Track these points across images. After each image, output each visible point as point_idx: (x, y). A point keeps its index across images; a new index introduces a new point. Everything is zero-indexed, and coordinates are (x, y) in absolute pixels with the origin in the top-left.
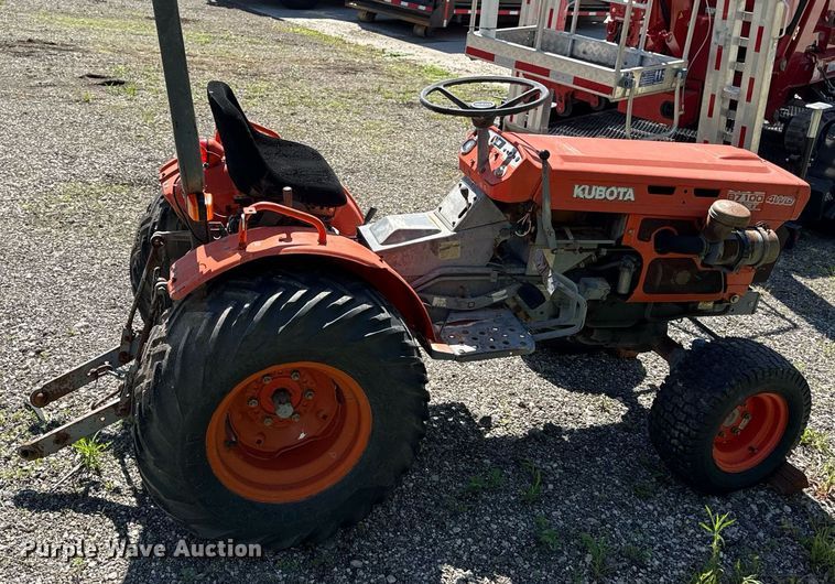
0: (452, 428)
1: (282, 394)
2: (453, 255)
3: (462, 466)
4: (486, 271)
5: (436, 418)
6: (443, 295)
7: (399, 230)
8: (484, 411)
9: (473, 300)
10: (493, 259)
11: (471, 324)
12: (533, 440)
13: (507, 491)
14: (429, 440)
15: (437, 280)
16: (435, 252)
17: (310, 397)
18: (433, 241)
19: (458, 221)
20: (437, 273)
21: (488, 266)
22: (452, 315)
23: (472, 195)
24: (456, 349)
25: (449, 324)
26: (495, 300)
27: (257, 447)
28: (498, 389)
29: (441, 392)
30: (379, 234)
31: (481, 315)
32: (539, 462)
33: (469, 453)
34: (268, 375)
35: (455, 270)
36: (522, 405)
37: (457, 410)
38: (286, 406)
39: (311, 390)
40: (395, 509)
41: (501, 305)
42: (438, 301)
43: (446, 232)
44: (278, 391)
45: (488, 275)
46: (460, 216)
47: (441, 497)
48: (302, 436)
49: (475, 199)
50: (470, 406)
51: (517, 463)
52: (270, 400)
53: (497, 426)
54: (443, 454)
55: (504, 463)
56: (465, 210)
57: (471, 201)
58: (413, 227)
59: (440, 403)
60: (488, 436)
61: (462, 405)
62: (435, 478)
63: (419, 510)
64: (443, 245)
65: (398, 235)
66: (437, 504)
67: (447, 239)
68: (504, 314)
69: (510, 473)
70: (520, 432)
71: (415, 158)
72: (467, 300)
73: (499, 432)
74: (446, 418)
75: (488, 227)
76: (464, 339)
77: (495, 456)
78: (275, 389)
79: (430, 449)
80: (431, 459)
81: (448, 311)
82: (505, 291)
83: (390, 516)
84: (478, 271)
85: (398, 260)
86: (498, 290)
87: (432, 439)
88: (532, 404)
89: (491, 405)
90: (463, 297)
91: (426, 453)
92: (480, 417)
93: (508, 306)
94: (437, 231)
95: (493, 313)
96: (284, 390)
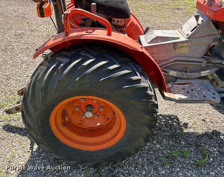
0: (170, 125)
1: (90, 107)
2: (184, 51)
3: (171, 142)
4: (200, 60)
5: (164, 120)
6: (176, 70)
7: (158, 37)
8: (186, 120)
9: (191, 74)
10: (206, 54)
11: (187, 85)
12: (206, 136)
13: (189, 158)
14: (159, 129)
15: (174, 63)
16: (175, 49)
17: (102, 110)
18: (175, 43)
19: (190, 33)
20: (174, 59)
21: (202, 58)
22: (178, 80)
23: (201, 19)
24: (177, 96)
25: (176, 84)
26: (202, 75)
27: (80, 126)
28: (194, 111)
29: (168, 110)
30: (148, 39)
31: (193, 81)
32: (207, 147)
33: (175, 137)
34: (83, 98)
35: (184, 59)
36: (203, 120)
37: (173, 118)
38: (89, 112)
39: (103, 107)
40: (137, 157)
41: (205, 78)
42: (172, 73)
43: (183, 39)
44: (88, 105)
45: (201, 62)
46: (192, 31)
47: (159, 156)
48: (98, 124)
49: (202, 21)
50: (180, 117)
51: (197, 146)
52: (85, 108)
53: (190, 128)
54: (164, 136)
55: (191, 144)
56: (196, 27)
57: (200, 22)
58: (165, 36)
59: (167, 114)
60: (185, 131)
61: (176, 117)
62: (158, 146)
63: (148, 160)
64: (180, 45)
65: (157, 39)
66: (156, 158)
67: (182, 42)
68: (206, 82)
69: (193, 149)
70: (200, 132)
71: (176, 25)
72: (188, 74)
73: (191, 130)
74: (168, 121)
75: (207, 37)
76: (182, 92)
77: (187, 141)
78: (86, 104)
79: (158, 133)
80: (158, 138)
81: (177, 78)
82: (208, 71)
83: (134, 160)
84: (196, 60)
85: (155, 51)
86: (205, 70)
87: (160, 129)
88: (208, 120)
89: (190, 118)
90: (186, 72)
91: (156, 135)
92: (183, 122)
93: (208, 78)
94: (178, 38)
95: (200, 81)
96: (90, 105)
